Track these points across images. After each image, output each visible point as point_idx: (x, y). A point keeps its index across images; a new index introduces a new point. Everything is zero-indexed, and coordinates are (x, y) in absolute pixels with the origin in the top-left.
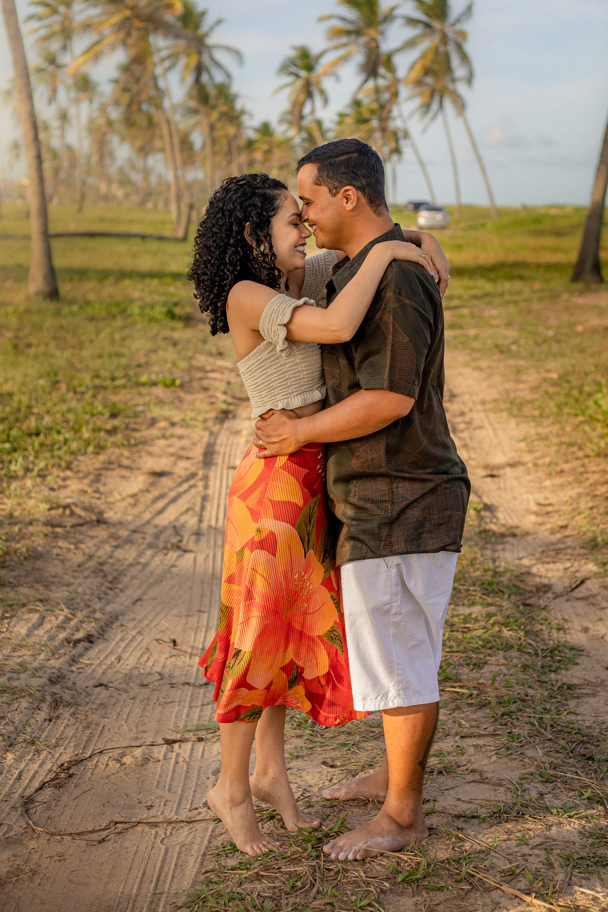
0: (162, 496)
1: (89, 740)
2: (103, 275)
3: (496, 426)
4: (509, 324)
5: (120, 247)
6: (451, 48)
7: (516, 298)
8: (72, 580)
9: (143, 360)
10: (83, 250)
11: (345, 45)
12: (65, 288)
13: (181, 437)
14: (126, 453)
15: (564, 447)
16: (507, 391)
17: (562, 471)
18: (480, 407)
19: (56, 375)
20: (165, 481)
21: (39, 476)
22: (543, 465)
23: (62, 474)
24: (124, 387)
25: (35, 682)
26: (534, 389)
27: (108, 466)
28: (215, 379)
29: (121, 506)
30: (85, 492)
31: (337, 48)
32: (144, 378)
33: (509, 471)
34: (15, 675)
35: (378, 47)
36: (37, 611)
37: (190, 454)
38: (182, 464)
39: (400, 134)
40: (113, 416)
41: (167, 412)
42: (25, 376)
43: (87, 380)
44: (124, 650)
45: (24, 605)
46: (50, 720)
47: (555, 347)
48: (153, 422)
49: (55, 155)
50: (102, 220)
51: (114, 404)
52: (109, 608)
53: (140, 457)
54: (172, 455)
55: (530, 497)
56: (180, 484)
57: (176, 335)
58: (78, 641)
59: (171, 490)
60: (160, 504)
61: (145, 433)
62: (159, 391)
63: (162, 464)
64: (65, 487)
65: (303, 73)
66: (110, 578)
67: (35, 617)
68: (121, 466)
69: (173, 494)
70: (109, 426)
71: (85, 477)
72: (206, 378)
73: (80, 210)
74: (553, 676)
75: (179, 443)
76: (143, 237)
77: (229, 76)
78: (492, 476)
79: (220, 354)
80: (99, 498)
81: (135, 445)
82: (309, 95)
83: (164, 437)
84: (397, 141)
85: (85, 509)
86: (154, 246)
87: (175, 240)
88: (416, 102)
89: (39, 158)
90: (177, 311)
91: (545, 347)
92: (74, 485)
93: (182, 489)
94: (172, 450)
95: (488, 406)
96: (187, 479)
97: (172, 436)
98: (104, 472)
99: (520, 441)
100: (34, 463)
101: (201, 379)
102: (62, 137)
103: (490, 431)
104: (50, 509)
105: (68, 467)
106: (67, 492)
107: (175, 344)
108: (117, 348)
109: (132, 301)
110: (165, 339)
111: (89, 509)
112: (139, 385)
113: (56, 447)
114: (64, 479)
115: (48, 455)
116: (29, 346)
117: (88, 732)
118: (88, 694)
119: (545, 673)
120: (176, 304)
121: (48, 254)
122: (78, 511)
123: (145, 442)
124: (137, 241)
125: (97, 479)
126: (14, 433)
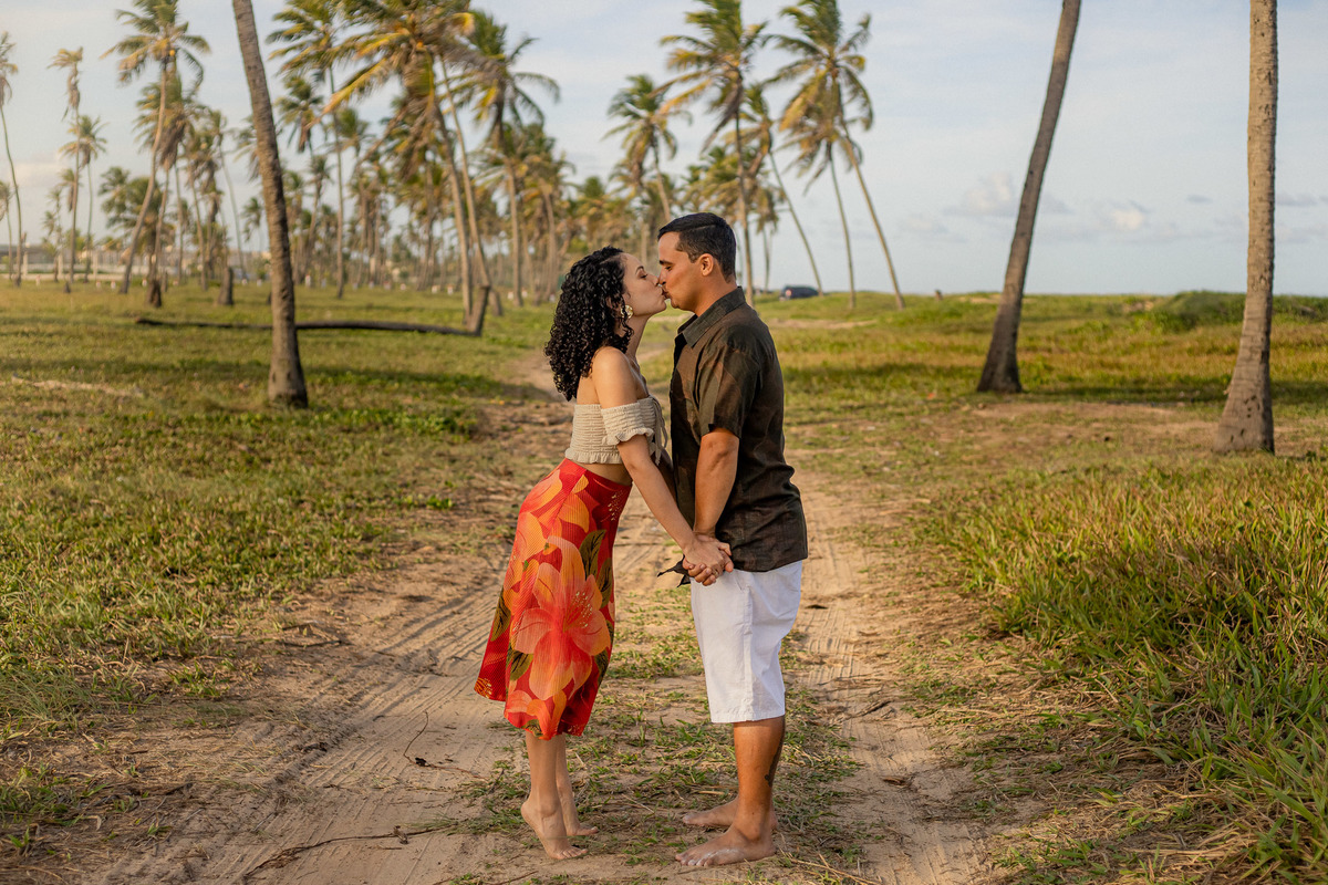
0: (417, 621)
1: (317, 830)
2: (366, 377)
3: (839, 556)
4: (887, 443)
5: (390, 341)
6: (842, 80)
7: (904, 410)
8: (307, 696)
9: (409, 479)
10: (341, 345)
11: (696, 76)
12: (315, 393)
13: (447, 562)
14: (379, 577)
15: (911, 577)
16: (863, 518)
17: (901, 602)
18: (825, 536)
19: (299, 493)
20: (423, 606)
21: (273, 598)
22: (881, 596)
23: (301, 597)
24: (384, 508)
25: (262, 780)
26: (897, 516)
27: (356, 589)
28: (500, 501)
29: (368, 629)
30: (328, 614)
31: (685, 80)
32: (409, 499)
33: (839, 603)
34: (240, 774)
35: (740, 78)
36: (265, 720)
37: (457, 580)
38: (445, 590)
39: (776, 195)
40: (367, 539)
41: (435, 535)
42: (261, 494)
43: (338, 499)
44: (359, 759)
45: (252, 715)
46: (276, 814)
47: (938, 469)
48: (416, 546)
49: (308, 219)
50: (370, 307)
51: (369, 526)
52: (347, 722)
53: (396, 582)
54: (435, 580)
55: (855, 628)
56: (440, 610)
57: (454, 451)
58: (311, 748)
59: (428, 615)
60: (415, 628)
61: (403, 557)
62: (427, 514)
63: (422, 588)
64: (303, 609)
65: (643, 113)
66: (350, 696)
67: (263, 726)
68: (371, 590)
69: (431, 619)
70: (361, 548)
71: (328, 600)
72: (488, 500)
73: (340, 295)
74: (822, 785)
75: (443, 569)
76: (422, 330)
77: (540, 114)
78: (817, 607)
79: (509, 474)
80: (342, 621)
81: (391, 569)
82: (652, 142)
83: (427, 562)
84: (771, 205)
85: (326, 630)
86: (435, 340)
87: (466, 334)
88: (796, 152)
89: (283, 224)
90: (459, 421)
91: (926, 469)
92: (315, 607)
93: (442, 615)
94: (434, 575)
95: (836, 535)
96: (450, 605)
97: (437, 560)
98: (351, 595)
99: (862, 572)
100: (268, 586)
101: (480, 501)
102: (318, 194)
103: (830, 561)
104: (284, 629)
105: (309, 590)
106: (306, 613)
107: (453, 461)
108: (378, 465)
109: (401, 408)
110: (440, 455)
111: (330, 630)
112: (401, 506)
113: (295, 569)
114: (303, 602)
115: (285, 577)
116: (268, 461)
117: (316, 825)
118: (317, 793)
119: (813, 782)
120: (458, 414)
121: (295, 349)
122: (316, 631)
123: (403, 566)
124: (416, 334)
125: (343, 602)
126: (245, 554)
